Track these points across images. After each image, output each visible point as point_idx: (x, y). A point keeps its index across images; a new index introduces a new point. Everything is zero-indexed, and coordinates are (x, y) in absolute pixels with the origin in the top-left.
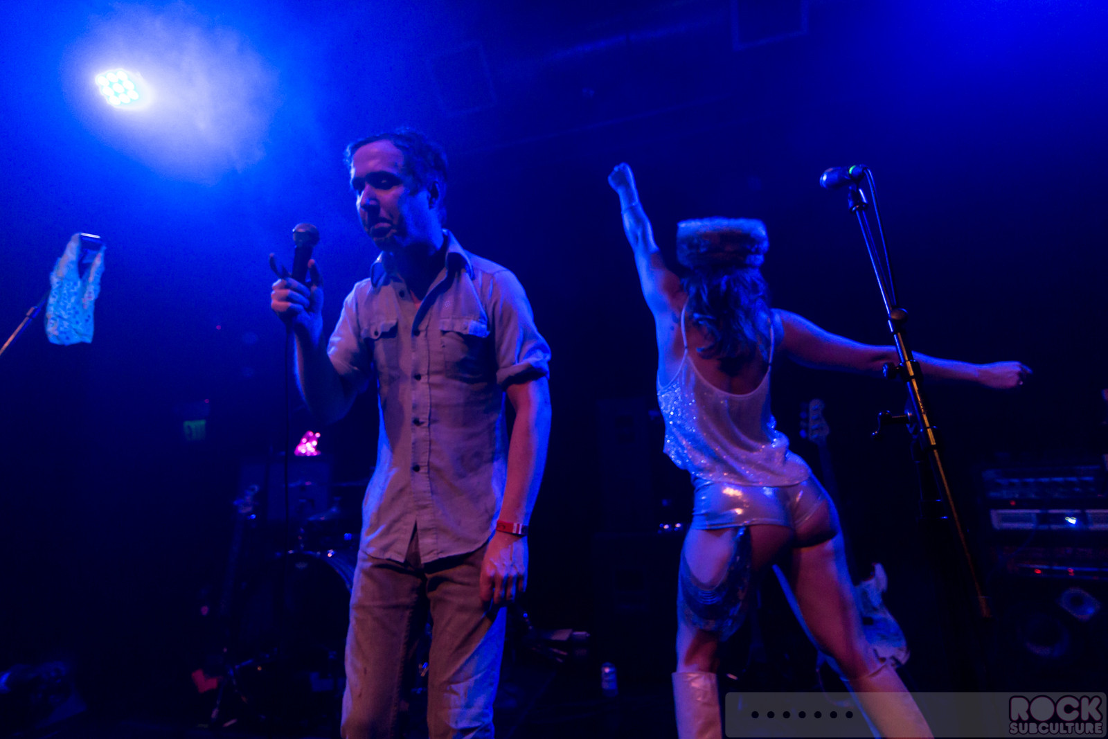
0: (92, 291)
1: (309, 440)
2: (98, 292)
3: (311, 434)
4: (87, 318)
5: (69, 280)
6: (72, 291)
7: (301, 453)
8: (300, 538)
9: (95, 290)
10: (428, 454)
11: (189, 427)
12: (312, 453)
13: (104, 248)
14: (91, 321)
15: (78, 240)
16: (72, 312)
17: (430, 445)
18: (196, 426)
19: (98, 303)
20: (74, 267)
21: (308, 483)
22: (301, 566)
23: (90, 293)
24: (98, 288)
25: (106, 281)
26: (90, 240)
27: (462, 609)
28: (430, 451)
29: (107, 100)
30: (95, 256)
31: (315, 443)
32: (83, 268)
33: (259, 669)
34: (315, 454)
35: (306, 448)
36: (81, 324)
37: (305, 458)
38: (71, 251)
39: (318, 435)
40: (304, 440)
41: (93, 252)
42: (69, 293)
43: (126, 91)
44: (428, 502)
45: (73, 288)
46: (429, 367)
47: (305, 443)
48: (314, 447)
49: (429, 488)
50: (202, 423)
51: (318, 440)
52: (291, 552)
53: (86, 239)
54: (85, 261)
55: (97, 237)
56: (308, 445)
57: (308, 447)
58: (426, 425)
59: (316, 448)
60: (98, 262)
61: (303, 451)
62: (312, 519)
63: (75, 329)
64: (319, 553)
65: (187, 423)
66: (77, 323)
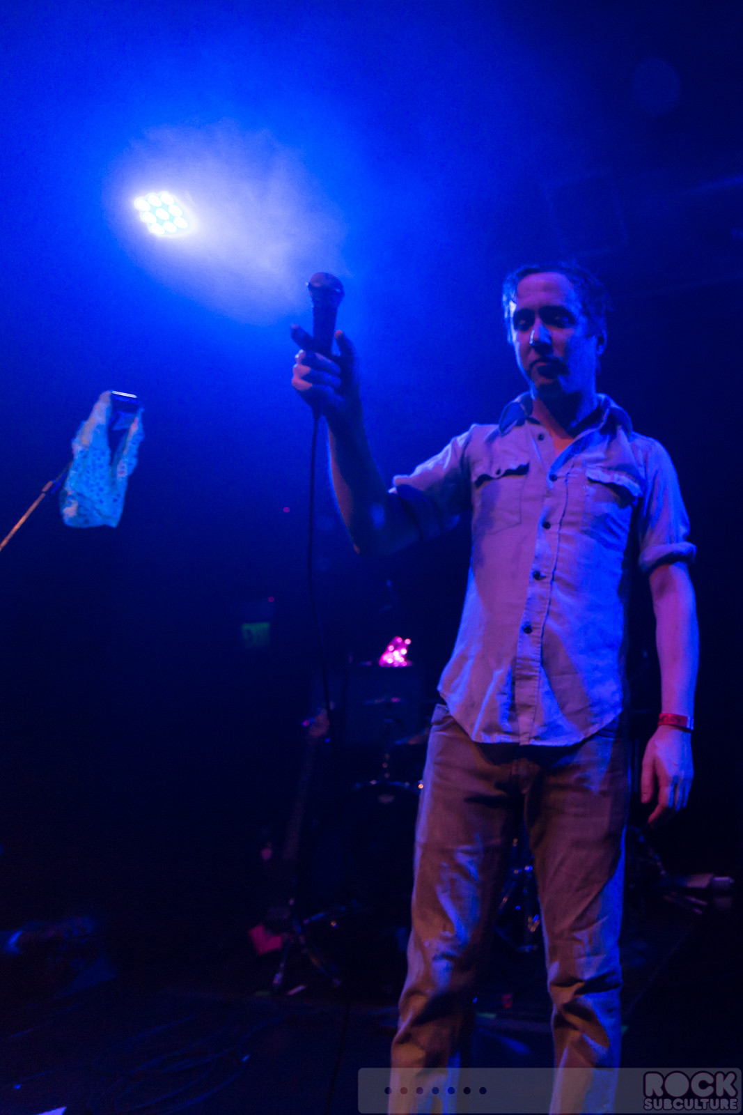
0: (126, 465)
1: (397, 647)
2: (133, 467)
3: (399, 640)
4: (116, 497)
5: (95, 449)
6: (97, 462)
7: (386, 663)
8: (385, 766)
9: (130, 464)
10: (545, 614)
11: (249, 632)
12: (400, 664)
13: (142, 410)
14: (121, 500)
15: (108, 399)
16: (95, 488)
17: (550, 604)
18: (257, 630)
19: (132, 480)
20: (102, 434)
21: (395, 700)
22: (386, 799)
23: (123, 467)
24: (134, 461)
25: (145, 452)
26: (126, 400)
27: (577, 844)
28: (548, 612)
29: (149, 228)
30: (132, 421)
31: (404, 651)
32: (115, 437)
33: (333, 924)
34: (405, 664)
35: (393, 658)
36: (105, 504)
37: (392, 668)
38: (100, 413)
39: (408, 642)
40: (391, 648)
41: (129, 415)
42: (94, 464)
43: (172, 218)
44: (533, 673)
45: (99, 459)
46: (563, 516)
47: (392, 652)
48: (403, 656)
49: (539, 656)
50: (265, 626)
51: (409, 648)
52: (373, 782)
53: (121, 399)
54: (116, 428)
55: (133, 396)
56: (396, 653)
57: (395, 657)
58: (549, 580)
59: (406, 657)
60: (135, 428)
61: (390, 661)
62: (398, 742)
63: (97, 510)
64: (407, 784)
65: (246, 627)
66: (101, 502)
